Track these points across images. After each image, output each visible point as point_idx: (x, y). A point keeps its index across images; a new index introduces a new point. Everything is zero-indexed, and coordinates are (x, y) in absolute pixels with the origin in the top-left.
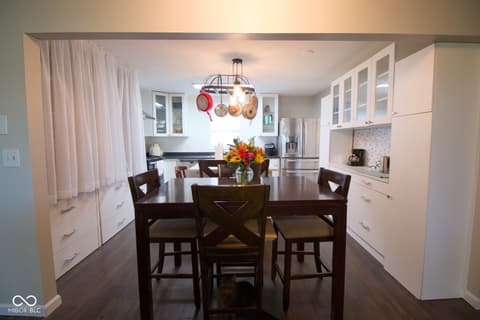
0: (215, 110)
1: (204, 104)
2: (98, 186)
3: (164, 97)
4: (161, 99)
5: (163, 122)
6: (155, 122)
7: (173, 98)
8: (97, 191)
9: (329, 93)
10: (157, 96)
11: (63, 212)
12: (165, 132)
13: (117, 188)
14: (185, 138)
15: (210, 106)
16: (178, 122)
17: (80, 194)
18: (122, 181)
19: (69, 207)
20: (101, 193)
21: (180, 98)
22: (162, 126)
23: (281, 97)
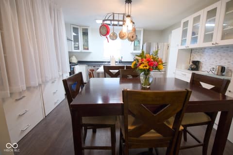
0: (110, 36)
1: (104, 32)
2: (41, 83)
3: (78, 29)
4: (76, 30)
5: (77, 43)
6: (73, 43)
7: (83, 29)
8: (40, 85)
9: (180, 27)
10: (74, 28)
11: (17, 100)
12: (79, 49)
13: (53, 82)
14: (90, 53)
15: (108, 33)
16: (86, 44)
17: (28, 88)
18: (55, 78)
19: (22, 97)
20: (43, 86)
21: (87, 29)
22: (77, 46)
23: (144, 31)
